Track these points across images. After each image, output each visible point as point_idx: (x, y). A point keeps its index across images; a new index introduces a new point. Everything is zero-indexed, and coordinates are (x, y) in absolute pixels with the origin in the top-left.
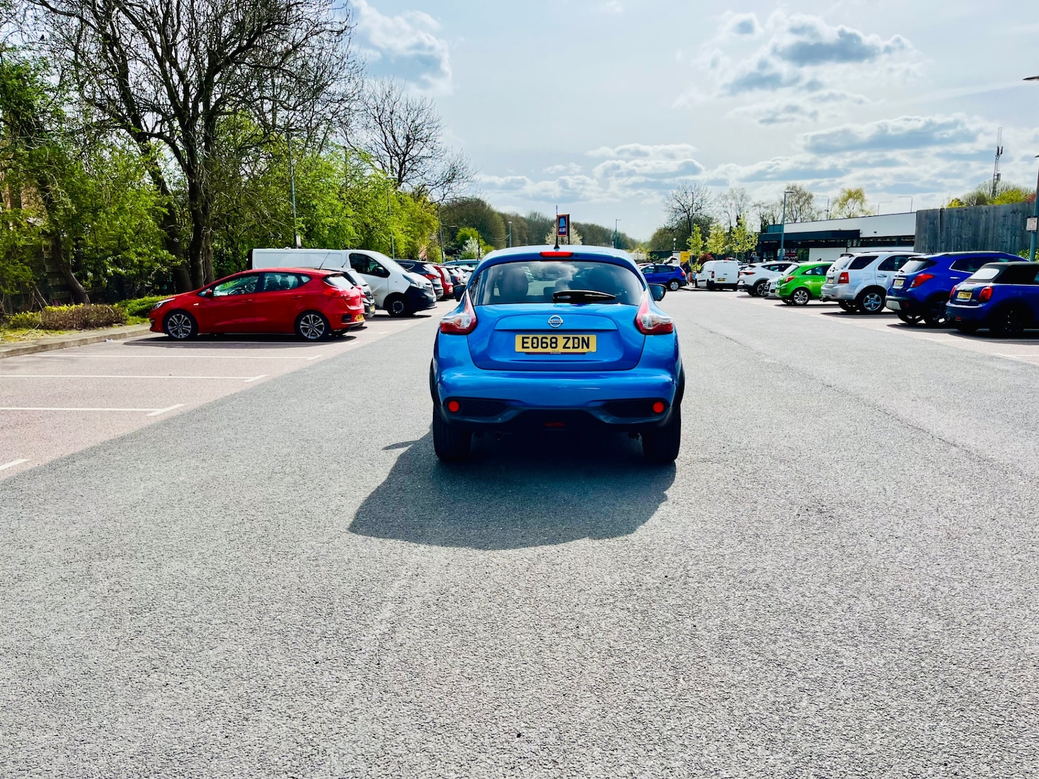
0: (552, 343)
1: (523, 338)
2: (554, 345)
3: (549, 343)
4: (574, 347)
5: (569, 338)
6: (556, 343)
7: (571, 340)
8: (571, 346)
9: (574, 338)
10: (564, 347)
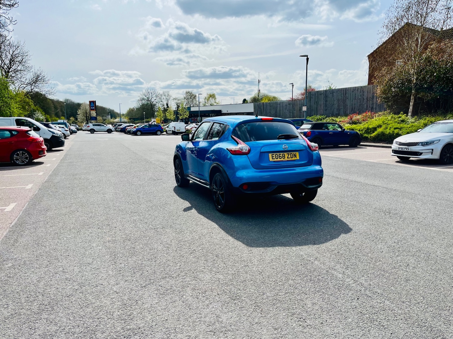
0: (283, 156)
1: (272, 155)
2: (284, 157)
3: (282, 156)
4: (291, 158)
5: (289, 154)
6: (284, 156)
7: (290, 155)
8: (290, 157)
9: (291, 154)
10: (288, 158)
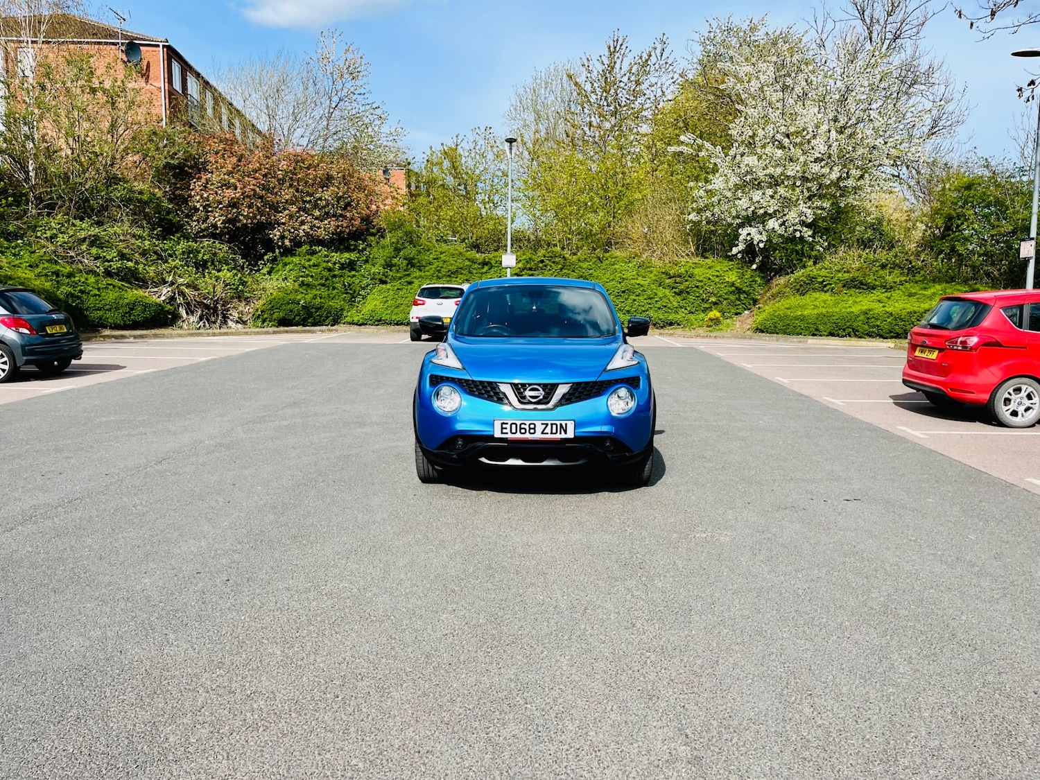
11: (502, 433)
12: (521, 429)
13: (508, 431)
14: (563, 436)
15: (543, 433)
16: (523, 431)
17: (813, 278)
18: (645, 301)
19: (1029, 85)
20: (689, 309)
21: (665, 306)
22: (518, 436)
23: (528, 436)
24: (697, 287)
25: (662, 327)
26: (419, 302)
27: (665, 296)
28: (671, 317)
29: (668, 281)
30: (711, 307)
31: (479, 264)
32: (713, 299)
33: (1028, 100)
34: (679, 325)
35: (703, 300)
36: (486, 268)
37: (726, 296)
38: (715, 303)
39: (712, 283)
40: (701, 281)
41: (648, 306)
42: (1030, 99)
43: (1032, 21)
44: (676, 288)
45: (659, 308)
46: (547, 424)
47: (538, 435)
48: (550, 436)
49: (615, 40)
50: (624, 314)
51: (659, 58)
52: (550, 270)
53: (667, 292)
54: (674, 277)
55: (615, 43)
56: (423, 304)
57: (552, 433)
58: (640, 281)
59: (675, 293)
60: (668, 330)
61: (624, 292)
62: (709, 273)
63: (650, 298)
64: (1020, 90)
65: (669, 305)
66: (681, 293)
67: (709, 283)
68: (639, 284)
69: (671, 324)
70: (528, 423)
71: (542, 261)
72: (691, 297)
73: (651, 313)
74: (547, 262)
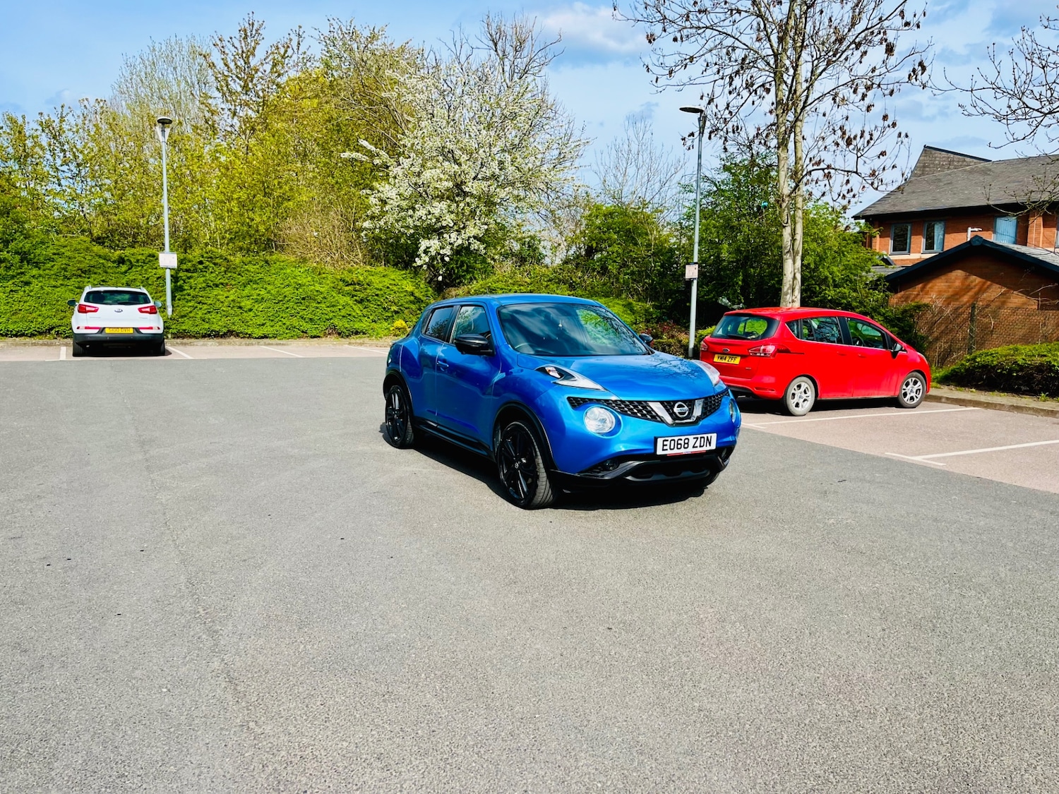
11: (663, 450)
12: (678, 444)
13: (667, 447)
14: (708, 448)
15: (694, 447)
16: (679, 446)
17: (493, 290)
18: (329, 309)
19: (689, 136)
20: (371, 318)
21: (350, 315)
22: (676, 451)
23: (683, 451)
24: (377, 295)
25: (347, 336)
26: (88, 309)
27: (347, 304)
28: (356, 326)
29: (347, 288)
30: (393, 316)
31: (114, 262)
32: (394, 308)
33: (689, 149)
34: (364, 333)
35: (384, 308)
36: (124, 268)
37: (407, 306)
38: (396, 312)
39: (392, 292)
40: (381, 290)
41: (332, 314)
42: (691, 148)
43: (691, 82)
44: (356, 296)
45: (343, 316)
46: (697, 438)
47: (690, 450)
48: (699, 449)
49: (250, 22)
50: (307, 322)
51: (296, 51)
52: (211, 272)
53: (347, 299)
54: (351, 284)
55: (251, 27)
56: (96, 311)
57: (700, 446)
58: (318, 287)
59: (356, 300)
60: (353, 339)
61: (304, 299)
62: (387, 282)
63: (333, 306)
64: (683, 139)
65: (354, 314)
66: (361, 301)
67: (388, 291)
68: (317, 291)
69: (357, 333)
70: (683, 439)
71: (201, 263)
72: (372, 305)
73: (336, 321)
74: (207, 263)
